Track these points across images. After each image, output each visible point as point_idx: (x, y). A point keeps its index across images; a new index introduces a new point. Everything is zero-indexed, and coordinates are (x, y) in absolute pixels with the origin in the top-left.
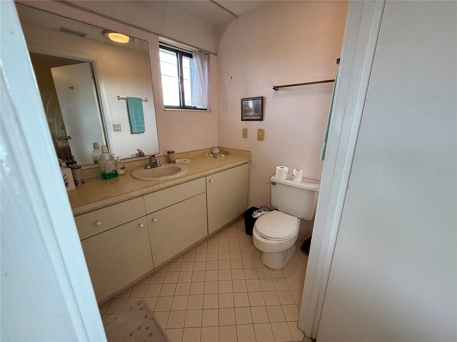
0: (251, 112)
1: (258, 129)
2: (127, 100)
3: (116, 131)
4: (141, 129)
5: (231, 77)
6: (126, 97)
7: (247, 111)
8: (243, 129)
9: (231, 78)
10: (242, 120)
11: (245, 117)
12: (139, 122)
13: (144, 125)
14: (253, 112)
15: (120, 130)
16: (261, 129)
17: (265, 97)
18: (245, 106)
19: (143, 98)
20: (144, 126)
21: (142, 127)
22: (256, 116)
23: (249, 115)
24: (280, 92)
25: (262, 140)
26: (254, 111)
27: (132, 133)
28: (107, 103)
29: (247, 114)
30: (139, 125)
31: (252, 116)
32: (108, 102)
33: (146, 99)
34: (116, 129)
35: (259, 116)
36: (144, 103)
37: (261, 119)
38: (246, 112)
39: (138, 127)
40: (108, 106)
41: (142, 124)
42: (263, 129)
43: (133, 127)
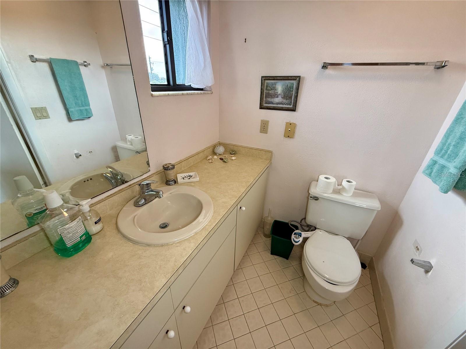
0: (277, 97)
1: (287, 123)
2: (50, 63)
3: (40, 119)
4: (85, 114)
5: (245, 39)
6: (49, 58)
7: (271, 96)
8: (262, 121)
9: (245, 42)
10: (261, 108)
11: (266, 103)
12: (80, 101)
13: (90, 106)
14: (281, 98)
15: (47, 117)
16: (291, 122)
17: (304, 78)
18: (269, 88)
19: (80, 61)
20: (90, 109)
21: (86, 110)
22: (286, 105)
23: (274, 102)
24: (330, 71)
25: (290, 138)
26: (283, 96)
27: (70, 119)
28: (11, 68)
29: (269, 100)
30: (80, 107)
31: (278, 104)
32: (12, 66)
33: (86, 62)
34: (39, 115)
35: (290, 105)
36: (82, 69)
37: (293, 110)
38: (269, 97)
39: (81, 110)
40: (13, 73)
41: (86, 106)
42: (294, 122)
43: (72, 111)
